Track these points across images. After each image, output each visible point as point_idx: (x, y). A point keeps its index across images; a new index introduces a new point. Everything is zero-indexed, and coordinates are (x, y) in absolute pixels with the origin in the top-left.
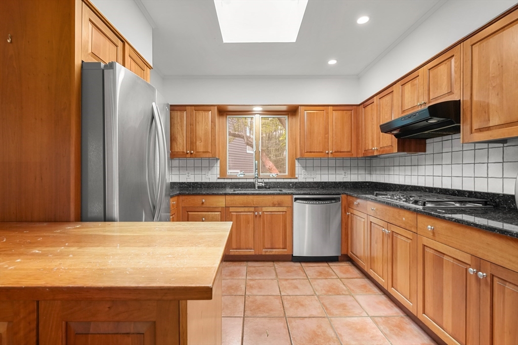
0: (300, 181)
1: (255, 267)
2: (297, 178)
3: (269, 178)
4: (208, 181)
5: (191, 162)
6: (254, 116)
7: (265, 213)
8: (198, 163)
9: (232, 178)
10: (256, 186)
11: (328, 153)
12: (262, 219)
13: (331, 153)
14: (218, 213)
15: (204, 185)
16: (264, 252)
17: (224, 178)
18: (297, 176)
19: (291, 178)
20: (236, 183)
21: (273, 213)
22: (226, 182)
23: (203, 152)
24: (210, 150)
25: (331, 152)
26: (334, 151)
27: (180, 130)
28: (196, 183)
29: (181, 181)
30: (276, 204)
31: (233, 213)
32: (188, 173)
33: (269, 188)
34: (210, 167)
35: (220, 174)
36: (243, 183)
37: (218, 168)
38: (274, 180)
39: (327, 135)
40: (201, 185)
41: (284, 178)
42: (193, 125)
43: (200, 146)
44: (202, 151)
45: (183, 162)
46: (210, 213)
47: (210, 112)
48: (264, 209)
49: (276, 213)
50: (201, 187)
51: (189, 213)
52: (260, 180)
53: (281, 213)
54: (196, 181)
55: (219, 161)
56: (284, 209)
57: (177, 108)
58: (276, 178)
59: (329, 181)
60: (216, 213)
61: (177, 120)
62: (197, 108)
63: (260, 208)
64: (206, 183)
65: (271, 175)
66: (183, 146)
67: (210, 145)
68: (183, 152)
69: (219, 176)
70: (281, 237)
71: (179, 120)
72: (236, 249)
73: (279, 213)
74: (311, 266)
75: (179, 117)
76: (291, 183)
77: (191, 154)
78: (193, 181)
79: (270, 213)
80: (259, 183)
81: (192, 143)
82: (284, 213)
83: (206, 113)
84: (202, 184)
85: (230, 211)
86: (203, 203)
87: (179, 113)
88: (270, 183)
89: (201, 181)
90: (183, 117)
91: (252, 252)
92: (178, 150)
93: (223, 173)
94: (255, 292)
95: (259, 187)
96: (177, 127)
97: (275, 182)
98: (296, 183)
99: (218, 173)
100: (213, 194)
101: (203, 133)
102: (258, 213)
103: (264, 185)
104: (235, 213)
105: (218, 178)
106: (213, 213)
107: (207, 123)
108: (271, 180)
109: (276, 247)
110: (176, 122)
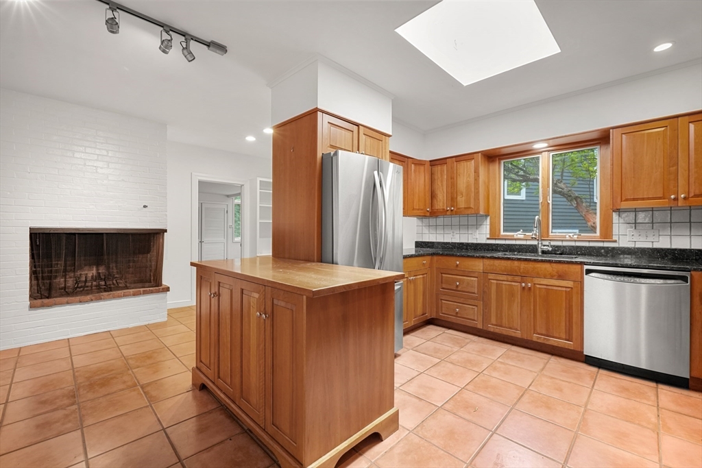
0: (621, 246)
1: (519, 353)
2: (615, 241)
3: (562, 241)
4: (475, 242)
5: (455, 220)
6: (540, 156)
7: (538, 286)
8: (464, 220)
9: (505, 239)
10: (540, 250)
11: (676, 199)
12: (532, 294)
13: (685, 198)
14: (475, 279)
15: (470, 246)
16: (535, 337)
17: (496, 239)
18: (615, 238)
19: (603, 241)
20: (511, 245)
21: (548, 287)
22: (498, 244)
23: (465, 208)
24: (472, 206)
25: (682, 196)
26: (692, 194)
27: (440, 185)
28: (461, 243)
29: (445, 241)
30: (555, 276)
31: (492, 281)
32: (453, 232)
33: (561, 254)
34: (477, 226)
35: (490, 234)
36: (520, 245)
37: (488, 227)
38: (573, 244)
39: (673, 169)
40: (467, 247)
41: (589, 241)
42: (454, 179)
43: (461, 202)
44: (463, 206)
45: (447, 220)
46: (465, 278)
47: (473, 161)
48: (537, 281)
49: (555, 288)
50: (467, 249)
51: (443, 275)
52: (547, 243)
53: (564, 289)
54: (461, 241)
55: (489, 218)
56: (570, 284)
57: (437, 162)
58: (575, 241)
59: (692, 248)
60: (472, 279)
61: (437, 176)
62: (458, 159)
63: (529, 279)
64: (472, 244)
65: (567, 236)
66: (443, 203)
67: (472, 200)
68: (444, 209)
69: (488, 236)
70: (563, 324)
71: (439, 176)
72: (496, 325)
73: (560, 289)
74: (616, 378)
75: (439, 172)
76: (603, 248)
77: (452, 210)
78: (458, 241)
79: (545, 287)
80: (544, 246)
81: (453, 199)
82: (568, 290)
83: (469, 163)
84: (468, 245)
85: (490, 278)
86: (457, 265)
87: (439, 167)
88: (564, 247)
89: (466, 241)
90: (444, 171)
91: (518, 334)
92: (439, 208)
93: (494, 234)
94: (495, 374)
95: (543, 252)
96: (438, 183)
97: (573, 246)
98: (613, 248)
99: (488, 232)
100: (468, 256)
101: (465, 186)
102: (526, 284)
103: (550, 249)
104: (495, 281)
105: (488, 239)
106: (469, 278)
107: (469, 175)
108: (565, 244)
109: (555, 335)
110: (436, 177)
